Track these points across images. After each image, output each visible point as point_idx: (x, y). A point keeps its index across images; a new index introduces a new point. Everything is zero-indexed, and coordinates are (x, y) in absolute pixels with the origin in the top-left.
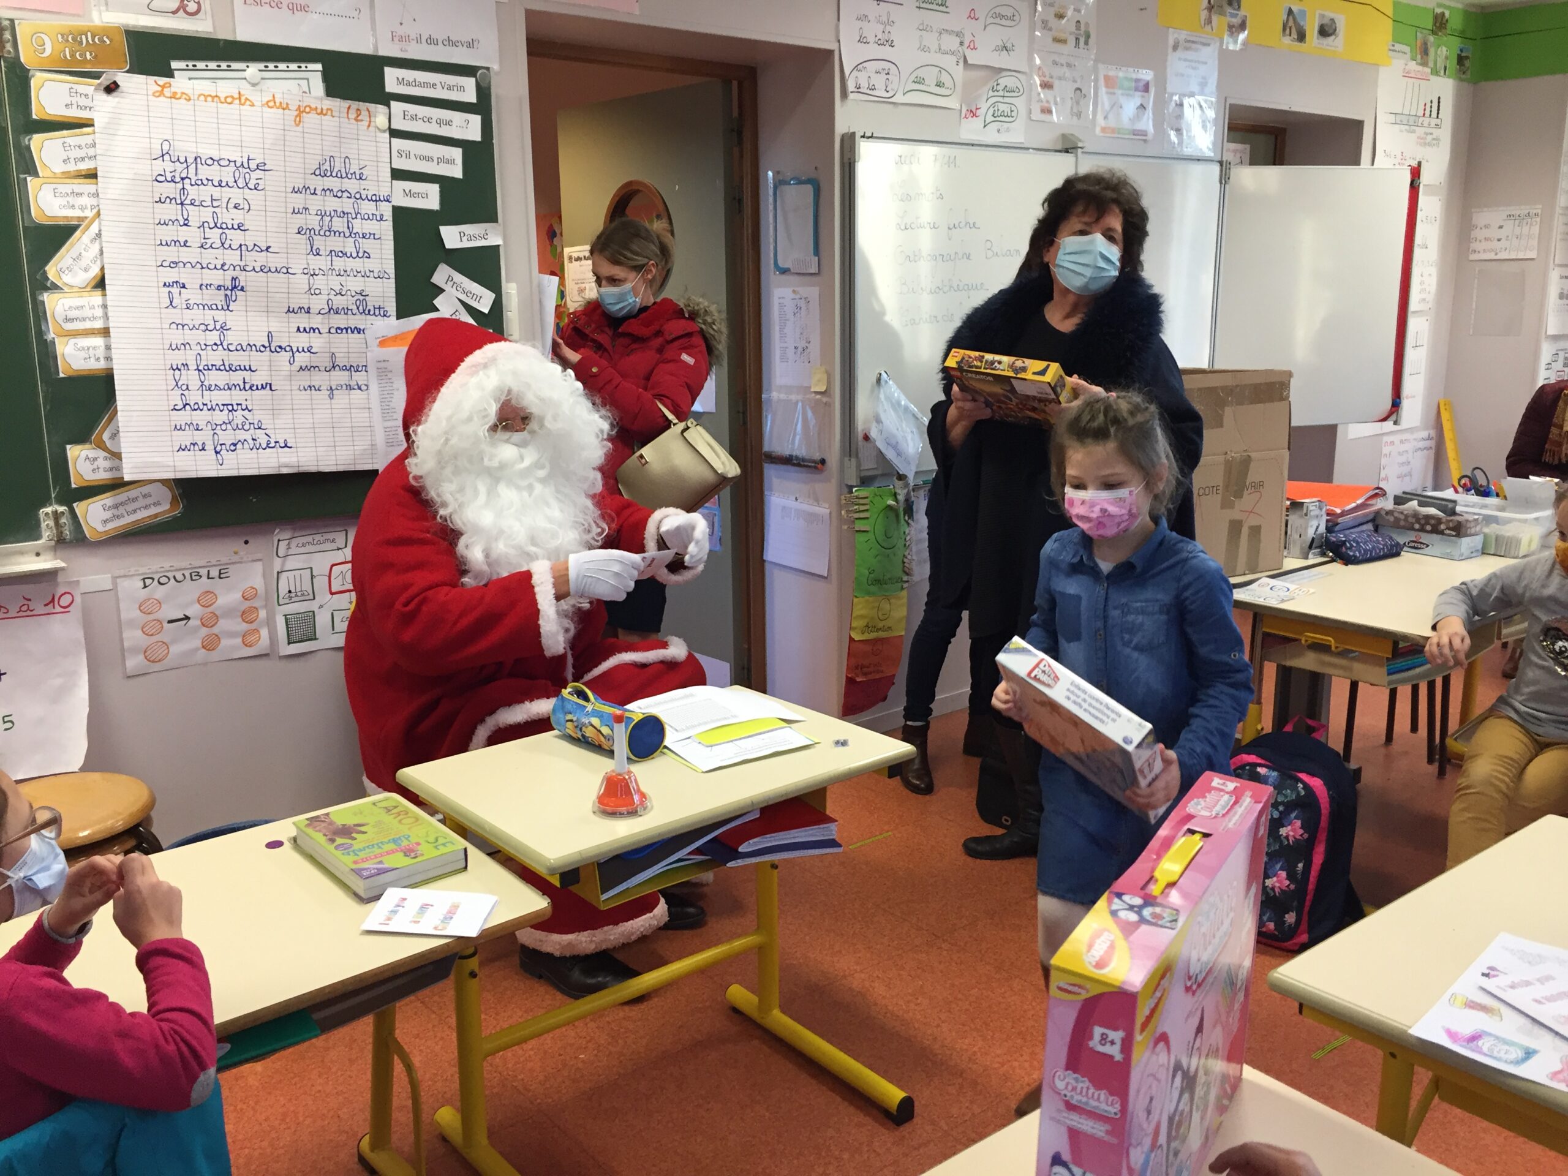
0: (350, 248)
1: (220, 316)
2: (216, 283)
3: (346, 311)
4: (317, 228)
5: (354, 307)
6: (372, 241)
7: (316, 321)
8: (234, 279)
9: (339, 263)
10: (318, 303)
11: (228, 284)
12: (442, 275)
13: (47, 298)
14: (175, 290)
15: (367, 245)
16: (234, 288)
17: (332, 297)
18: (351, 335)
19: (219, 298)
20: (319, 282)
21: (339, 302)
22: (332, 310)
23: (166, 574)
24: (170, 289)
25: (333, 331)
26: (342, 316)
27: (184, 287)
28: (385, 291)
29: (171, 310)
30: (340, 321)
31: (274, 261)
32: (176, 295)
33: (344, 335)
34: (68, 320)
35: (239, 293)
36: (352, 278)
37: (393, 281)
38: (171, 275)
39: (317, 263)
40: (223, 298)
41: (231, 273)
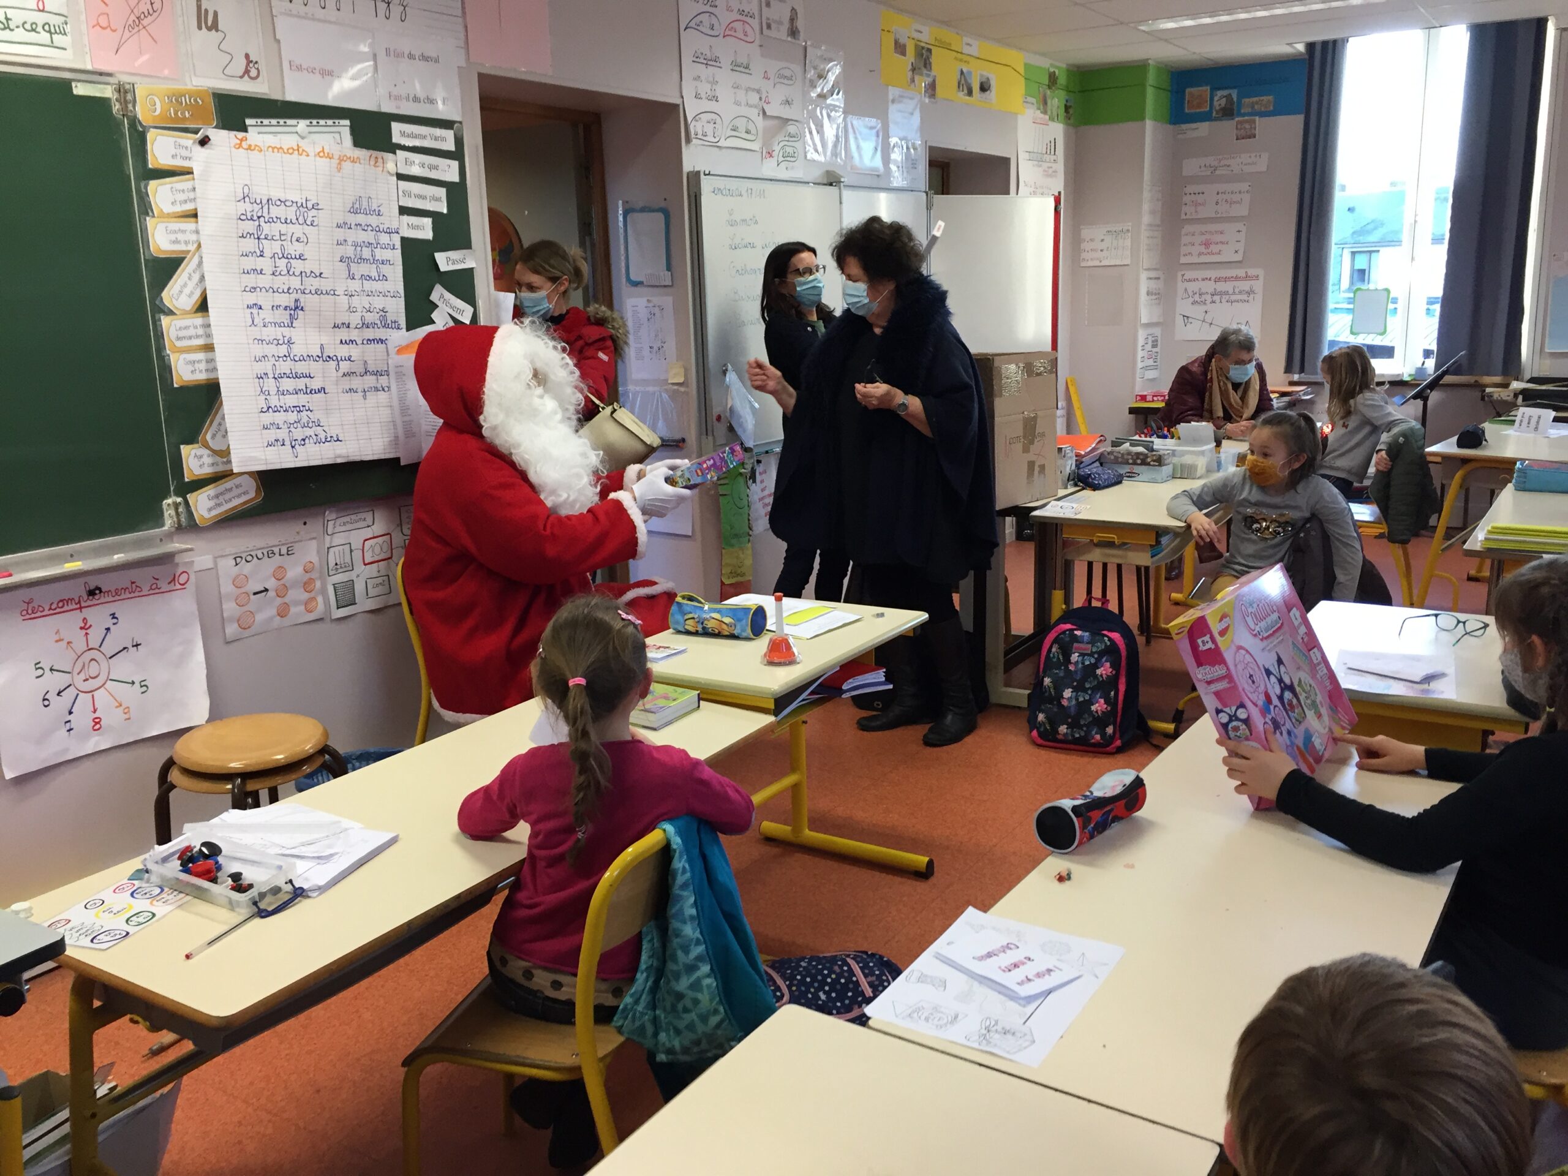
0: (374, 274)
1: (287, 331)
2: (284, 304)
3: (374, 325)
4: (353, 257)
5: (379, 322)
6: (388, 266)
7: (354, 335)
8: (296, 301)
9: (368, 285)
10: (355, 319)
11: (292, 305)
12: (438, 294)
13: (165, 321)
14: (255, 311)
15: (386, 269)
16: (296, 308)
17: (364, 314)
18: (377, 346)
19: (284, 317)
20: (356, 301)
21: (370, 318)
22: (366, 325)
23: (252, 553)
24: (252, 310)
25: (365, 342)
26: (371, 330)
27: (261, 308)
28: (397, 308)
29: (253, 328)
30: (370, 334)
31: (324, 285)
32: (256, 316)
33: (372, 345)
34: (179, 339)
35: (300, 312)
36: (376, 298)
37: (403, 299)
38: (251, 299)
39: (355, 285)
40: (288, 317)
41: (294, 296)
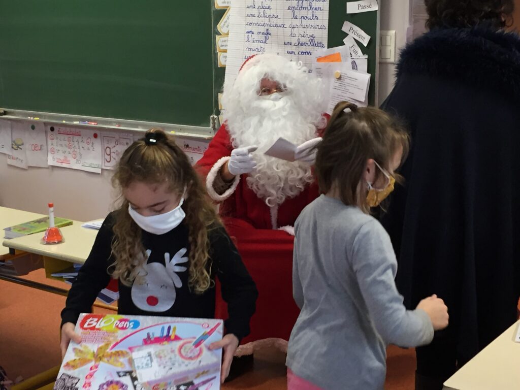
0: (310, 15)
1: (263, 45)
2: (262, 32)
3: (306, 44)
4: (296, 7)
5: (309, 43)
6: (319, 11)
7: (294, 49)
8: (267, 30)
9: (305, 22)
10: (294, 41)
11: (265, 32)
12: (347, 27)
13: (217, 37)
14: (250, 35)
15: (317, 13)
17: (300, 38)
18: (307, 56)
20: (295, 31)
21: (303, 40)
22: (300, 44)
25: (300, 53)
26: (304, 47)
27: (253, 33)
28: (323, 35)
29: (248, 43)
30: (303, 49)
31: (279, 22)
33: (304, 56)
34: (222, 46)
35: (269, 36)
36: (309, 29)
37: (327, 30)
38: (249, 28)
39: (297, 22)
40: (264, 38)
41: (266, 27)
